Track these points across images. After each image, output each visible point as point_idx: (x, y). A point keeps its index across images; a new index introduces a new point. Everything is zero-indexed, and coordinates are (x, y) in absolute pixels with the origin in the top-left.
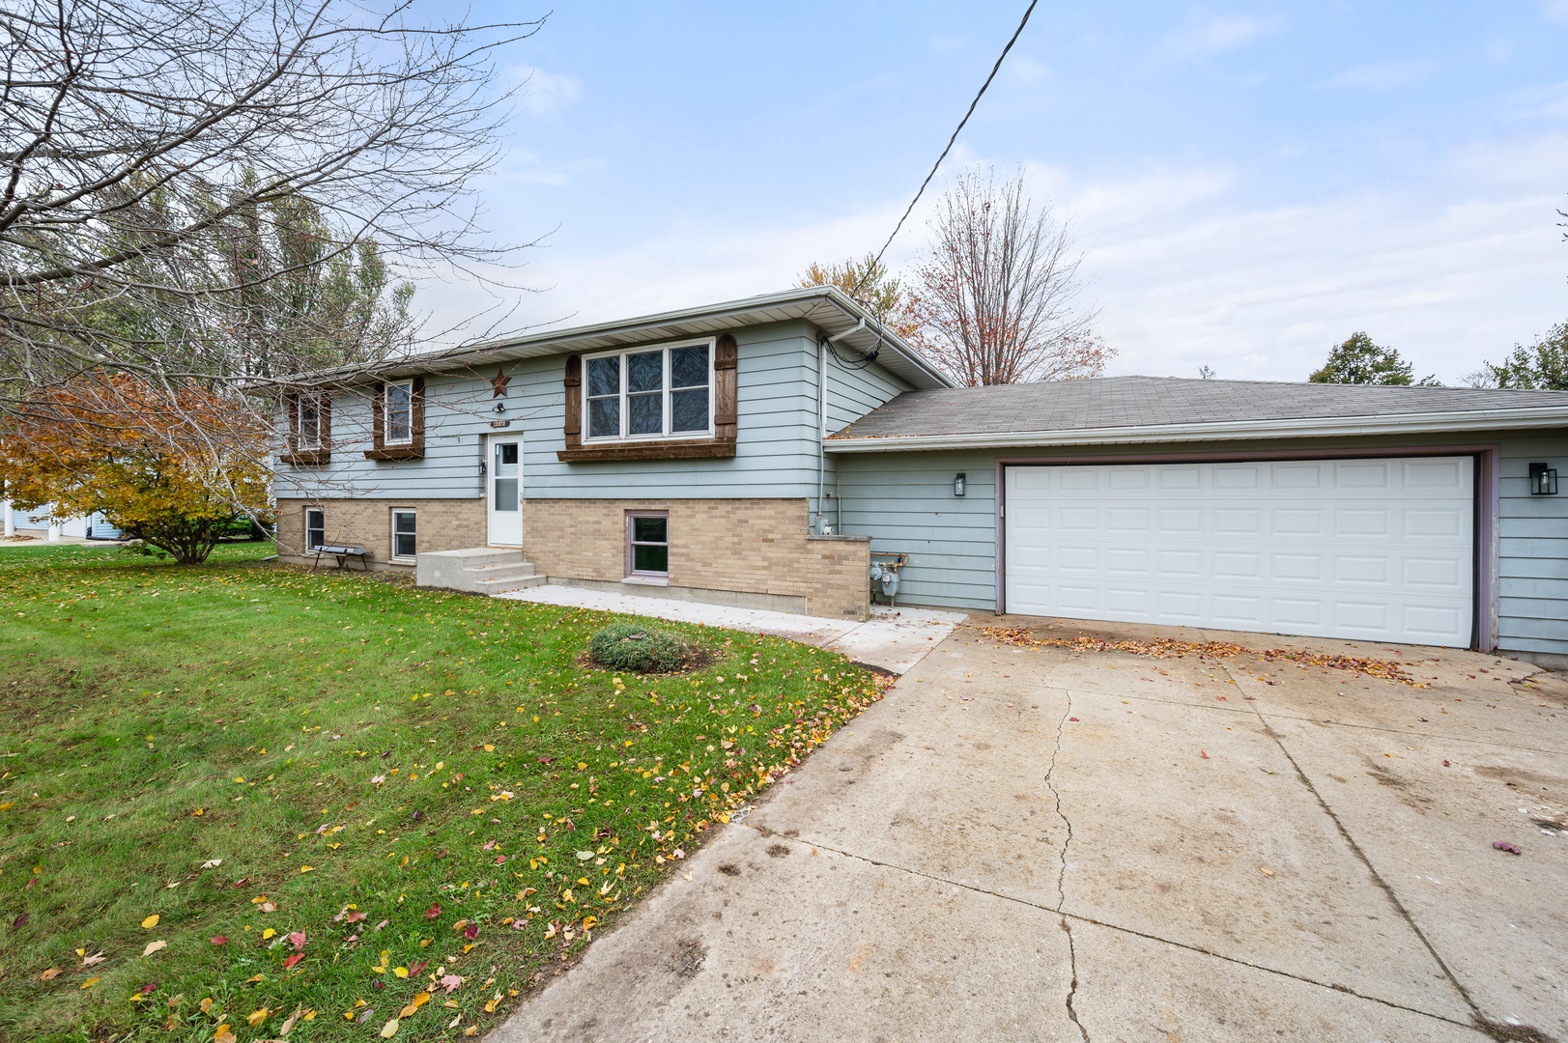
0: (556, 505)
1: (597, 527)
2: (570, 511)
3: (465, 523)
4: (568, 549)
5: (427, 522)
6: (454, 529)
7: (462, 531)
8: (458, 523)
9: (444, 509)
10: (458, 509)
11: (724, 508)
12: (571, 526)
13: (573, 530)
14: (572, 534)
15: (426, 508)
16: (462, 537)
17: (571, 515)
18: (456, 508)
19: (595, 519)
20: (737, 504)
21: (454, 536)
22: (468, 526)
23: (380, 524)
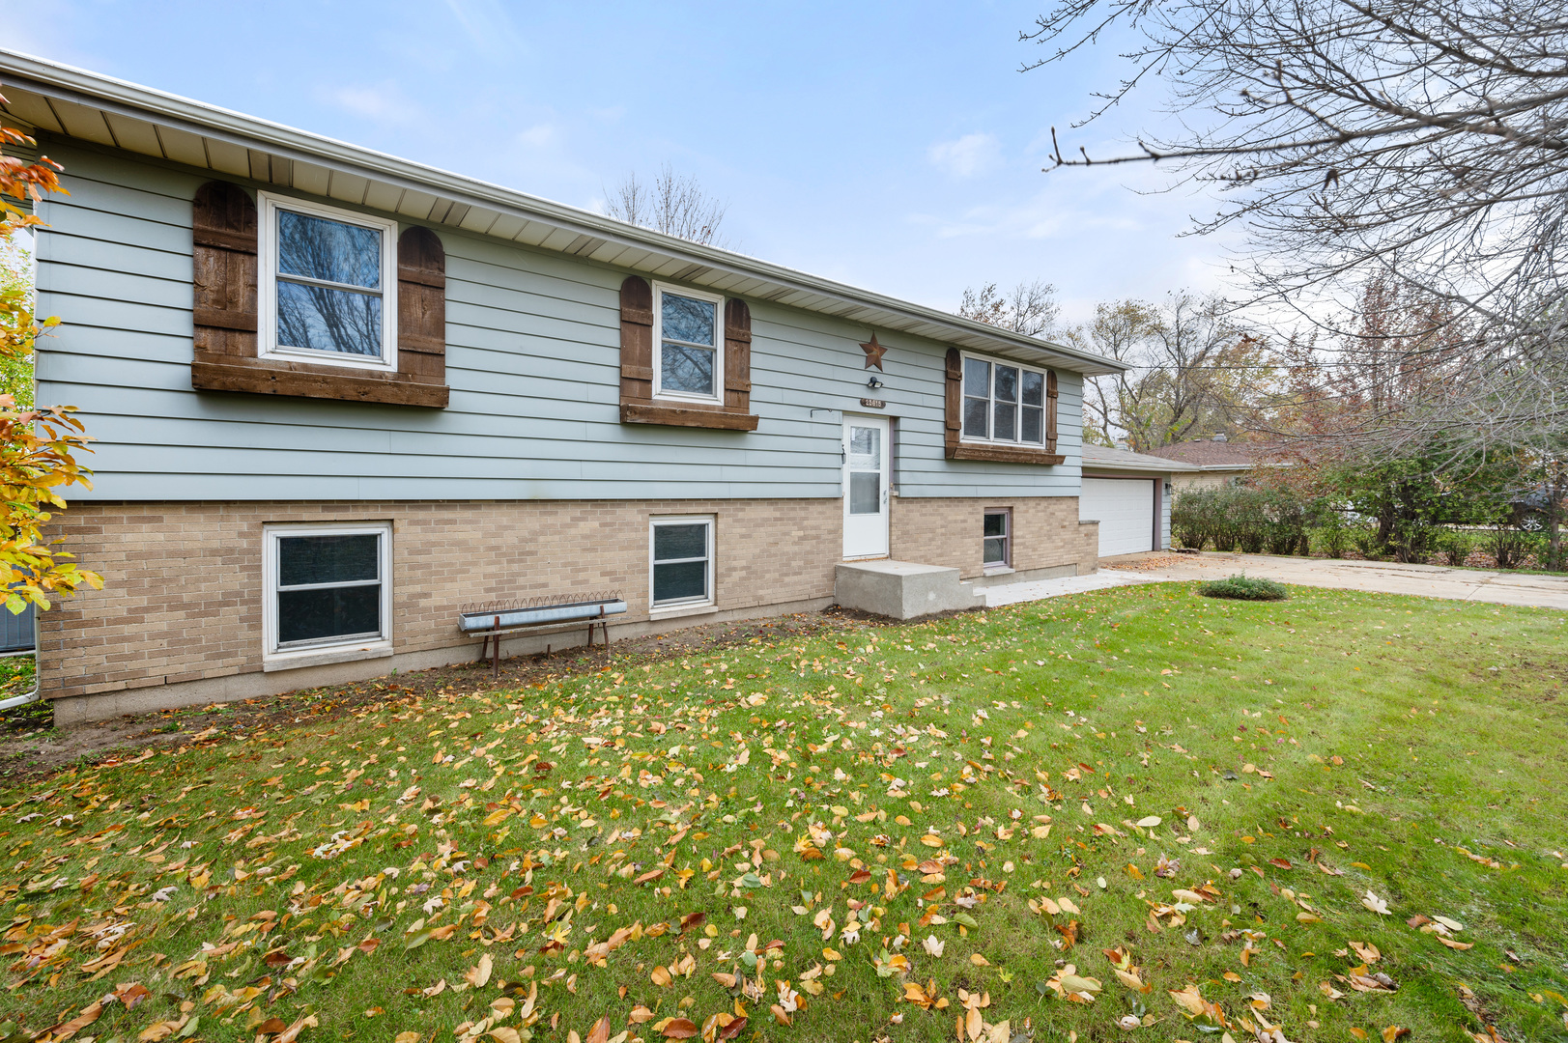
0: (928, 505)
1: (963, 525)
2: (941, 510)
3: (813, 532)
4: (939, 551)
5: (743, 536)
6: (795, 543)
7: (807, 546)
8: (801, 533)
9: (778, 514)
10: (803, 514)
11: (1044, 504)
12: (942, 527)
13: (943, 530)
14: (942, 534)
15: (741, 515)
16: (808, 553)
17: (942, 514)
18: (799, 512)
19: (962, 517)
20: (1050, 501)
21: (796, 554)
22: (817, 537)
23: (623, 548)
